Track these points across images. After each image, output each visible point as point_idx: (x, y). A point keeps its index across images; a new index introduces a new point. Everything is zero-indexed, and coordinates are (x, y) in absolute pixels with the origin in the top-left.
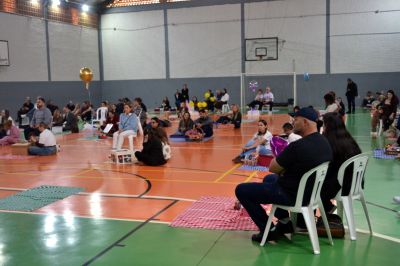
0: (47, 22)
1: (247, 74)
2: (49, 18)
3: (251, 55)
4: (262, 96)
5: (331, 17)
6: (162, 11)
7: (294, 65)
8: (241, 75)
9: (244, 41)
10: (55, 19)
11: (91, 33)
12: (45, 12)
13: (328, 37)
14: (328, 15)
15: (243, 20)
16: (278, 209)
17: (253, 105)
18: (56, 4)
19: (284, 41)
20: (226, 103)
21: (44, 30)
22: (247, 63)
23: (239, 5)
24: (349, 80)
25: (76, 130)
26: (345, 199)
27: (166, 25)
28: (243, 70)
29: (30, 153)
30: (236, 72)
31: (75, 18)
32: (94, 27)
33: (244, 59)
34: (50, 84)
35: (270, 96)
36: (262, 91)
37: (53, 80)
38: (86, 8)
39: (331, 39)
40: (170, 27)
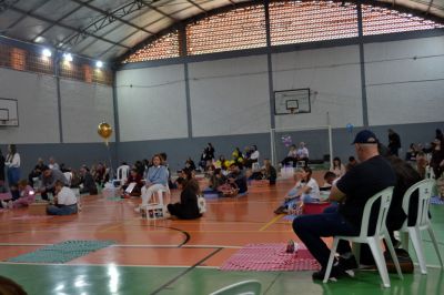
0: (58, 79)
1: (278, 129)
2: (60, 75)
3: (281, 108)
4: (295, 152)
5: (366, 65)
6: (183, 65)
7: (328, 118)
8: (271, 130)
9: (273, 94)
10: (66, 76)
11: (105, 91)
12: (56, 68)
13: (364, 86)
14: (362, 63)
15: (270, 72)
16: (341, 241)
17: (286, 162)
18: (68, 60)
19: (316, 93)
20: (256, 160)
21: (55, 88)
22: (277, 118)
23: (266, 56)
24: (390, 130)
25: (94, 192)
26: (412, 230)
27: (187, 80)
28: (273, 125)
29: (49, 213)
30: (265, 128)
31: (88, 75)
32: (108, 84)
33: (274, 112)
34: (62, 146)
35: (305, 151)
36: (295, 147)
37: (65, 141)
38: (99, 64)
39: (368, 89)
40: (191, 82)
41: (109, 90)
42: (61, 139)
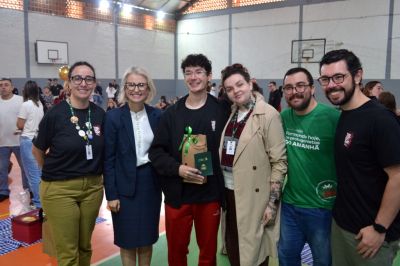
0: (116, 27)
5: (395, 17)
6: (227, 16)
12: (115, 18)
13: (390, 39)
14: (391, 15)
18: (127, 12)
19: (342, 43)
23: (298, 7)
27: (230, 29)
31: (149, 24)
32: (170, 31)
39: (394, 41)
40: (234, 31)
41: (171, 36)
42: (117, 76)
